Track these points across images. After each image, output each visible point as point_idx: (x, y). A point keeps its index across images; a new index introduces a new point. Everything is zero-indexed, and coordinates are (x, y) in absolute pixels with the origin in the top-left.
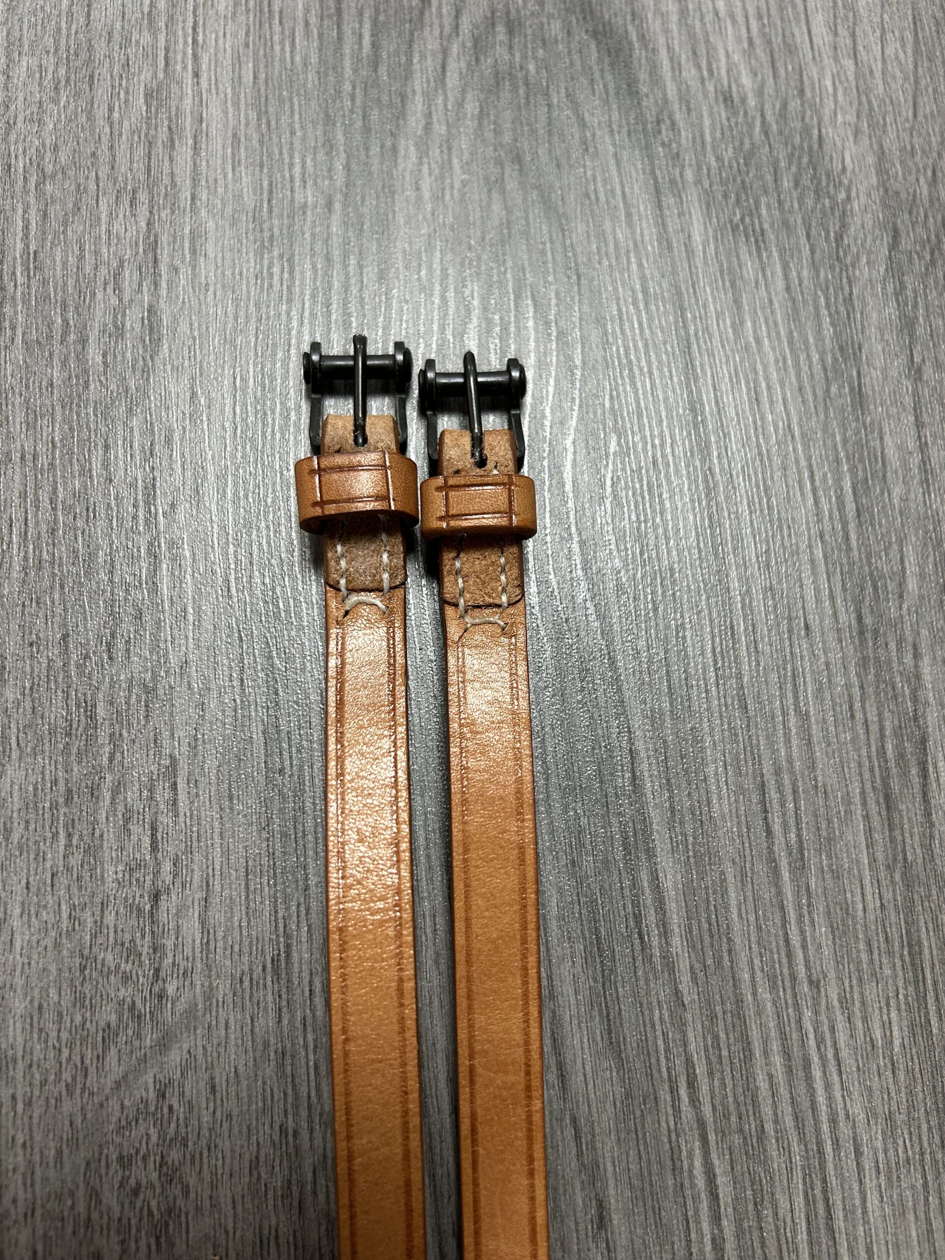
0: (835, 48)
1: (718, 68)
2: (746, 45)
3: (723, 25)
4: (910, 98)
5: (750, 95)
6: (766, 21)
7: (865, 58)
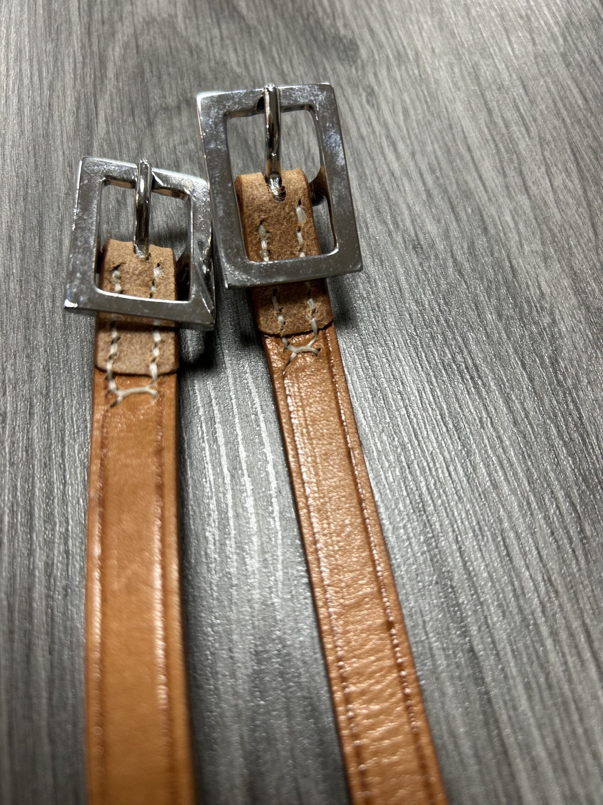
0: (507, 188)
1: (403, 220)
2: (424, 197)
3: (400, 183)
4: (587, 221)
5: (437, 240)
6: (438, 174)
7: (536, 192)
